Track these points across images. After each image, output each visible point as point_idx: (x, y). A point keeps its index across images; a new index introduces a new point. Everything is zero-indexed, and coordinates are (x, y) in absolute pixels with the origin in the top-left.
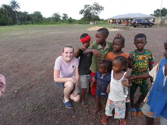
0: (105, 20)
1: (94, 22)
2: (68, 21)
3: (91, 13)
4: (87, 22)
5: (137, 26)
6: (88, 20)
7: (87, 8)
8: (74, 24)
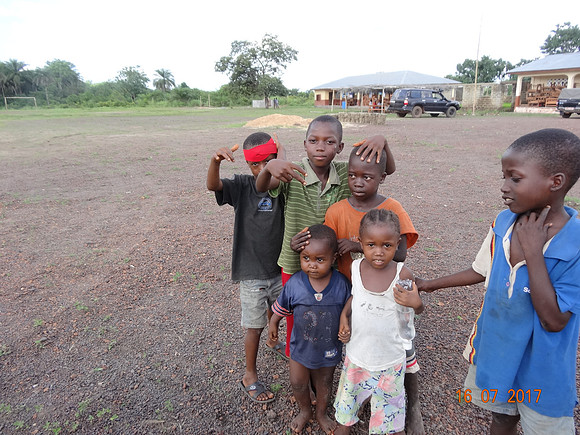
0: (302, 94)
1: (267, 101)
2: (175, 95)
3: (255, 70)
4: (242, 98)
5: (409, 112)
6: (246, 93)
7: (239, 54)
8: (198, 105)
